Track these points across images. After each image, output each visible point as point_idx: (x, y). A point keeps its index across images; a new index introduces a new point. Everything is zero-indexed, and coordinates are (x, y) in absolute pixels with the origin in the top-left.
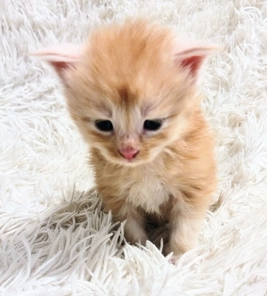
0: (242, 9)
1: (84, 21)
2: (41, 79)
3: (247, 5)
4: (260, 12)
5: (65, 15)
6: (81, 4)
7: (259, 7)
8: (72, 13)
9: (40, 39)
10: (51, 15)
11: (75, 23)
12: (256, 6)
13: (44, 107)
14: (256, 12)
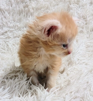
0: (72, 5)
1: (18, 9)
2: (3, 28)
3: (73, 4)
4: (78, 6)
5: (12, 6)
6: (17, 3)
7: (78, 4)
8: (14, 5)
9: (3, 14)
10: (7, 6)
11: (15, 9)
12: (77, 4)
13: (4, 38)
14: (77, 6)
